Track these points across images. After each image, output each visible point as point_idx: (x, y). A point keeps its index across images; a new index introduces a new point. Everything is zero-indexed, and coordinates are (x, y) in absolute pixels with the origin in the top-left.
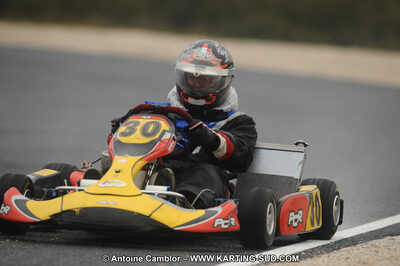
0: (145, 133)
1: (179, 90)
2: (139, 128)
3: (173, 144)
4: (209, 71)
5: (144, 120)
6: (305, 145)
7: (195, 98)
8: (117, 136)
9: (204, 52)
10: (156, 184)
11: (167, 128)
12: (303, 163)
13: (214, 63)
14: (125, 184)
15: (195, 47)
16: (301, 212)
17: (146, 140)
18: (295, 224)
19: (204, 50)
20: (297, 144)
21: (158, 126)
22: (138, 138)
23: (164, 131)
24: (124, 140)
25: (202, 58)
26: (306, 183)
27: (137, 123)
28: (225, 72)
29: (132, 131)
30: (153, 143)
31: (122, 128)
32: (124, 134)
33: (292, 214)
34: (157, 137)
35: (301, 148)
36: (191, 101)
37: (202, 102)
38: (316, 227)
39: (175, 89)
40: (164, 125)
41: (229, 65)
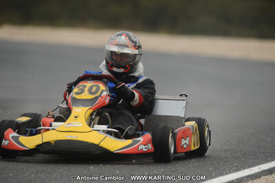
0: (90, 92)
1: (107, 63)
2: (86, 89)
3: (108, 98)
4: (126, 51)
5: (89, 84)
6: (186, 96)
7: (118, 68)
8: (73, 94)
9: (123, 39)
10: (98, 124)
11: (104, 89)
12: (186, 107)
13: (130, 46)
14: (81, 125)
15: (118, 36)
16: (188, 138)
17: (92, 97)
18: (185, 146)
19: (123, 37)
20: (181, 95)
21: (98, 88)
22: (86, 95)
23: (103, 91)
24: (78, 97)
25: (122, 43)
26: (188, 120)
27: (85, 86)
28: (136, 52)
29: (82, 91)
30: (96, 98)
31: (76, 90)
32: (77, 93)
33: (183, 140)
34: (98, 94)
35: (184, 98)
36: (115, 69)
37: (122, 70)
38: (197, 147)
39: (104, 62)
40: (102, 87)
41: (139, 47)
